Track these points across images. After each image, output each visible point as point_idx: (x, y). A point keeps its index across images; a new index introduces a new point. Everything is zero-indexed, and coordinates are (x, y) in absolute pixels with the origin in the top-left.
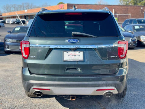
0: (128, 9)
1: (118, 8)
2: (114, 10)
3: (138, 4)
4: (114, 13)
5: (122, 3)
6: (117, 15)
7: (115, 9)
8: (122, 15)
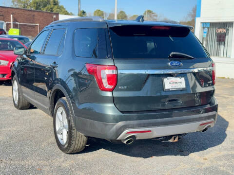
0: (34, 16)
1: (18, 14)
2: (12, 16)
3: (42, 9)
4: (13, 22)
5: (16, 5)
6: (17, 24)
7: (13, 14)
8: (25, 25)
